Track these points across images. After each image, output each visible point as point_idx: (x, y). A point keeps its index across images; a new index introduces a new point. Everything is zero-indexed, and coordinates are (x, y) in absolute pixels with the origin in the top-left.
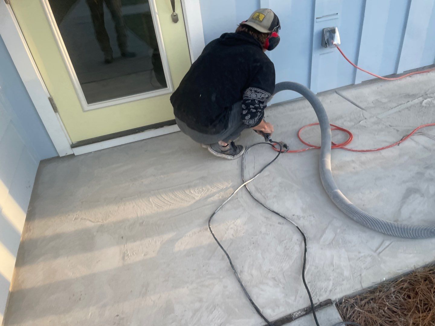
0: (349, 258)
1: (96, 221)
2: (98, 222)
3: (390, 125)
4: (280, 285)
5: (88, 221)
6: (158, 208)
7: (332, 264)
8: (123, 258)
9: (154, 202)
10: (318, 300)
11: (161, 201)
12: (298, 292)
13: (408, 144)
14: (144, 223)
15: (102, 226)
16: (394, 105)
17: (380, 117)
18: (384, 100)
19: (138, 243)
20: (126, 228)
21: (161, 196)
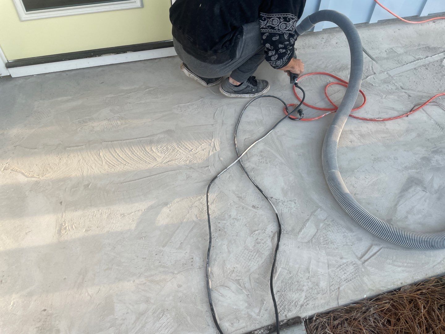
0: (328, 264)
1: (30, 176)
2: (33, 177)
3: (401, 87)
4: (244, 291)
5: (20, 174)
6: (109, 166)
7: (307, 270)
8: (59, 231)
9: (106, 158)
10: (286, 316)
11: (114, 157)
12: (264, 303)
13: (418, 115)
14: (90, 186)
15: (37, 183)
16: (411, 58)
17: (392, 73)
18: (400, 51)
19: (79, 213)
20: (67, 189)
21: (115, 150)
